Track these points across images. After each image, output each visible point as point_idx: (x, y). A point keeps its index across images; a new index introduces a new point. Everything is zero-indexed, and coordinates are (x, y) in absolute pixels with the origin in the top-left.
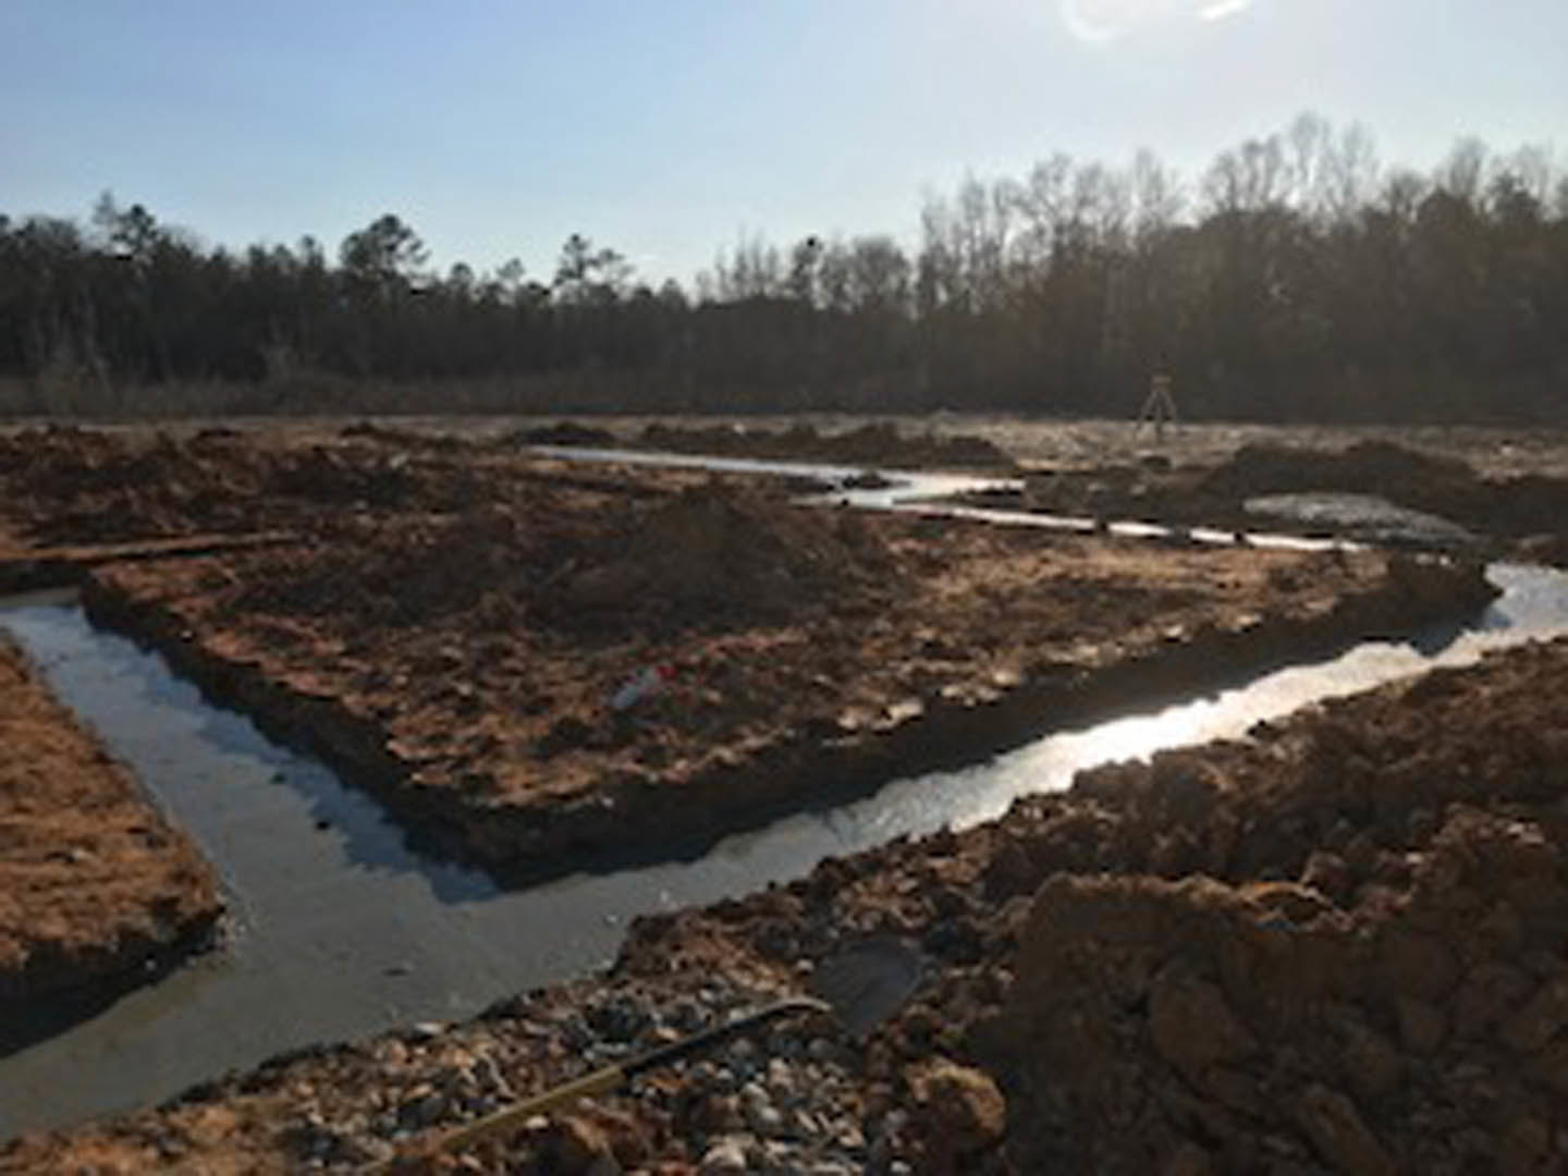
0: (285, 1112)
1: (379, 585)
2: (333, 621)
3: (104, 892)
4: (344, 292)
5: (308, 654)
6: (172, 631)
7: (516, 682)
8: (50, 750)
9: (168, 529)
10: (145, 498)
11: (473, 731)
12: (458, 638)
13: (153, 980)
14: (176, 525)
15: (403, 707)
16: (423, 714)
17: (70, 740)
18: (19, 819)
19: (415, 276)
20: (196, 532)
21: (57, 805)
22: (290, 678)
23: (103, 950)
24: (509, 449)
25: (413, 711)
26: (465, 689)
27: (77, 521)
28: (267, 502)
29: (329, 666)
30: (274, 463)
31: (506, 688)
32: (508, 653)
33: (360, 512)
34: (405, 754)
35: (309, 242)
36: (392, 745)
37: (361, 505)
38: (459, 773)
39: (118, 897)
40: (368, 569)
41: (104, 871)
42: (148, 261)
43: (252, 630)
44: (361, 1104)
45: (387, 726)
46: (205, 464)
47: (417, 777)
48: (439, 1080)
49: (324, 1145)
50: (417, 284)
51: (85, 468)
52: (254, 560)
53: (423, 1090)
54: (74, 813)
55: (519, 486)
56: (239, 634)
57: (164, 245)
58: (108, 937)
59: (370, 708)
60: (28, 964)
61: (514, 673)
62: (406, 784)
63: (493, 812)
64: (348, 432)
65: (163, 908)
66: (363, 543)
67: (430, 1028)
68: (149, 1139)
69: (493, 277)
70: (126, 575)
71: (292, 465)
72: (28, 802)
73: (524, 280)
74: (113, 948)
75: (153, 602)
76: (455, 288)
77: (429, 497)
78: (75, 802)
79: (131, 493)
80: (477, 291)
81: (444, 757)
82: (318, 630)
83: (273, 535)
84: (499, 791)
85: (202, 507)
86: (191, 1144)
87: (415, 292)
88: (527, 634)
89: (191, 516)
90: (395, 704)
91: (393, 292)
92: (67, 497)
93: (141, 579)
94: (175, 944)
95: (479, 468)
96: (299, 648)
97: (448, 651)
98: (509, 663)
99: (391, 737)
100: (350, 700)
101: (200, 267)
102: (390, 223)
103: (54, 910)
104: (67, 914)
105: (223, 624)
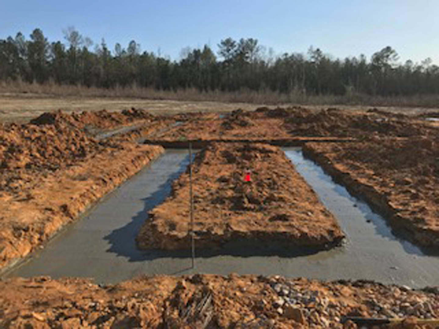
0: (366, 296)
1: (384, 156)
2: (371, 165)
3: (317, 224)
4: (370, 70)
5: (363, 173)
6: (325, 161)
7: (431, 192)
8: (301, 187)
9: (323, 135)
10: (318, 126)
11: (416, 204)
12: (410, 175)
13: (327, 250)
14: (325, 134)
15: (393, 193)
16: (400, 196)
17: (305, 185)
18: (295, 202)
19: (393, 65)
20: (330, 136)
21: (303, 201)
22: (359, 179)
23: (316, 239)
24: (422, 118)
25: (396, 195)
26: (413, 191)
27: (302, 130)
28: (349, 129)
29: (370, 177)
30: (351, 119)
31: (427, 193)
32: (428, 183)
33: (376, 135)
34: (394, 207)
35: (362, 56)
36: (390, 203)
37: (376, 132)
38: (413, 216)
39: (320, 227)
40: (381, 151)
41: (316, 219)
42: (319, 63)
43: (347, 164)
44: (388, 301)
45: (389, 198)
46: (332, 118)
47: (399, 214)
48: (412, 304)
49: (378, 309)
50: (393, 67)
51: (302, 117)
52: (347, 145)
53: (407, 304)
54: (307, 203)
55: (428, 131)
56: (343, 165)
57: (324, 58)
58: (318, 235)
59: (383, 191)
60: (300, 237)
61: (430, 189)
62: (395, 215)
63: (425, 230)
64: (370, 111)
65: (330, 232)
66: (379, 144)
67: (408, 288)
68: (330, 289)
69: (420, 64)
70: (313, 145)
71: (356, 119)
72: (297, 198)
73: (431, 65)
74: (319, 239)
75: (320, 153)
76: (406, 68)
77: (397, 131)
78: (307, 201)
79: (315, 124)
80: (413, 68)
81: (407, 210)
82: (366, 167)
83: (351, 139)
84: (426, 224)
85: (332, 129)
86: (341, 294)
87: (393, 69)
88: (434, 178)
89: (329, 132)
90: (390, 192)
91: (386, 70)
92: (299, 124)
93: (317, 147)
94: (333, 243)
95: (414, 124)
96: (361, 171)
97: (407, 179)
98: (428, 186)
99: (390, 201)
100: (376, 188)
101: (332, 64)
102: (388, 49)
103: (305, 226)
104: (308, 227)
105: (339, 161)
